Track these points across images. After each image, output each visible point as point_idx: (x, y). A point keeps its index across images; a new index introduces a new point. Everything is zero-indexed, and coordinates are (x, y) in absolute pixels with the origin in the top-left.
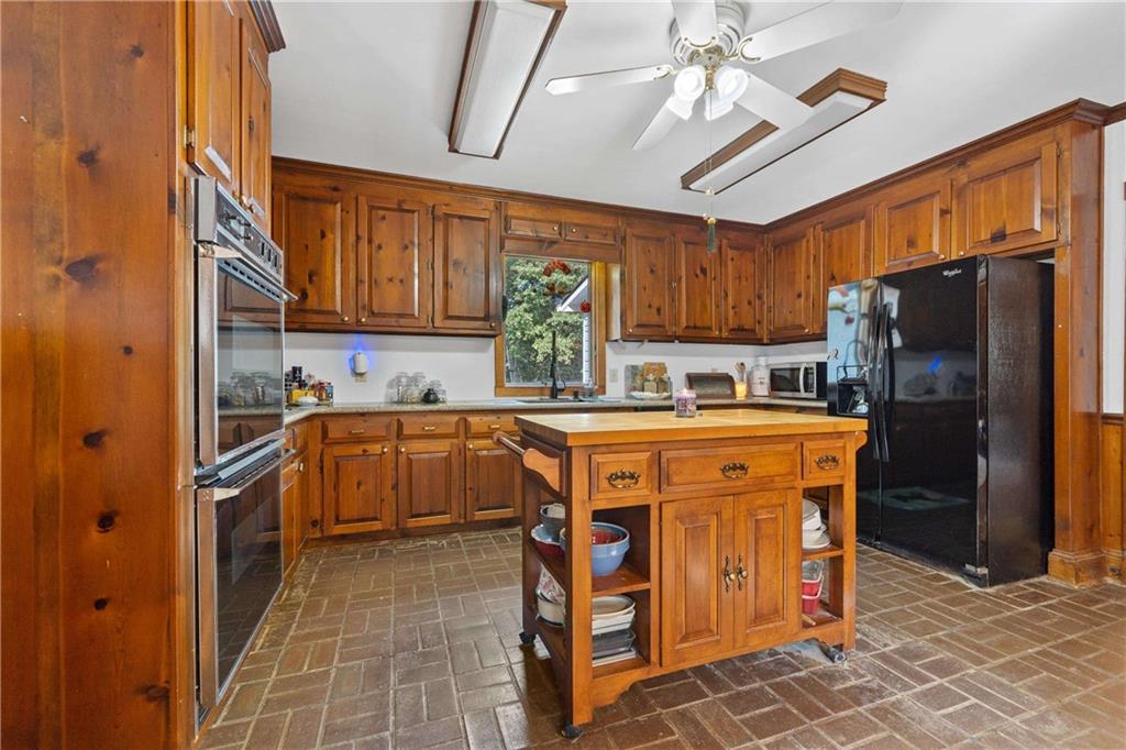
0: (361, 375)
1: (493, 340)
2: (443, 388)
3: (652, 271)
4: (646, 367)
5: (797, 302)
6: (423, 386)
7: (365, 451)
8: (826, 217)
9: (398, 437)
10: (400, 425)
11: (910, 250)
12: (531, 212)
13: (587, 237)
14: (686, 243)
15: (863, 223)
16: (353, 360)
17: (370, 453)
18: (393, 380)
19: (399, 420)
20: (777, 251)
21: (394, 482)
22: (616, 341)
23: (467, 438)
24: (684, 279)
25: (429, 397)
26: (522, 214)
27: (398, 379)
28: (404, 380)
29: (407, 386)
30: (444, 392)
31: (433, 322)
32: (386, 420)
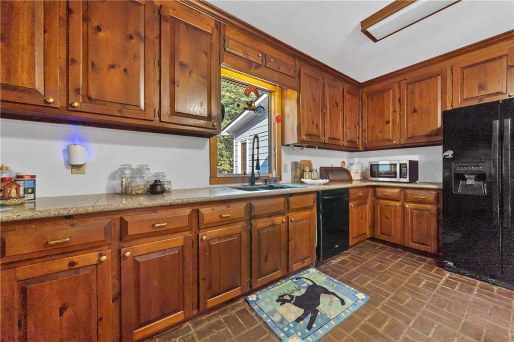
0: (78, 167)
1: (208, 140)
2: (167, 179)
3: (314, 99)
4: (302, 163)
5: (386, 126)
6: (149, 177)
7: (72, 264)
8: (408, 76)
9: (121, 239)
10: (124, 225)
11: (480, 92)
12: (243, 39)
13: (279, 68)
14: (329, 85)
15: (439, 77)
16: (67, 151)
17: (80, 265)
18: (116, 173)
19: (121, 218)
20: (370, 98)
21: (116, 291)
22: (288, 145)
23: (199, 229)
24: (328, 107)
25: (155, 189)
26: (237, 38)
27: (122, 170)
28: (128, 172)
29: (131, 178)
30: (169, 183)
31: (160, 116)
32: (105, 221)
